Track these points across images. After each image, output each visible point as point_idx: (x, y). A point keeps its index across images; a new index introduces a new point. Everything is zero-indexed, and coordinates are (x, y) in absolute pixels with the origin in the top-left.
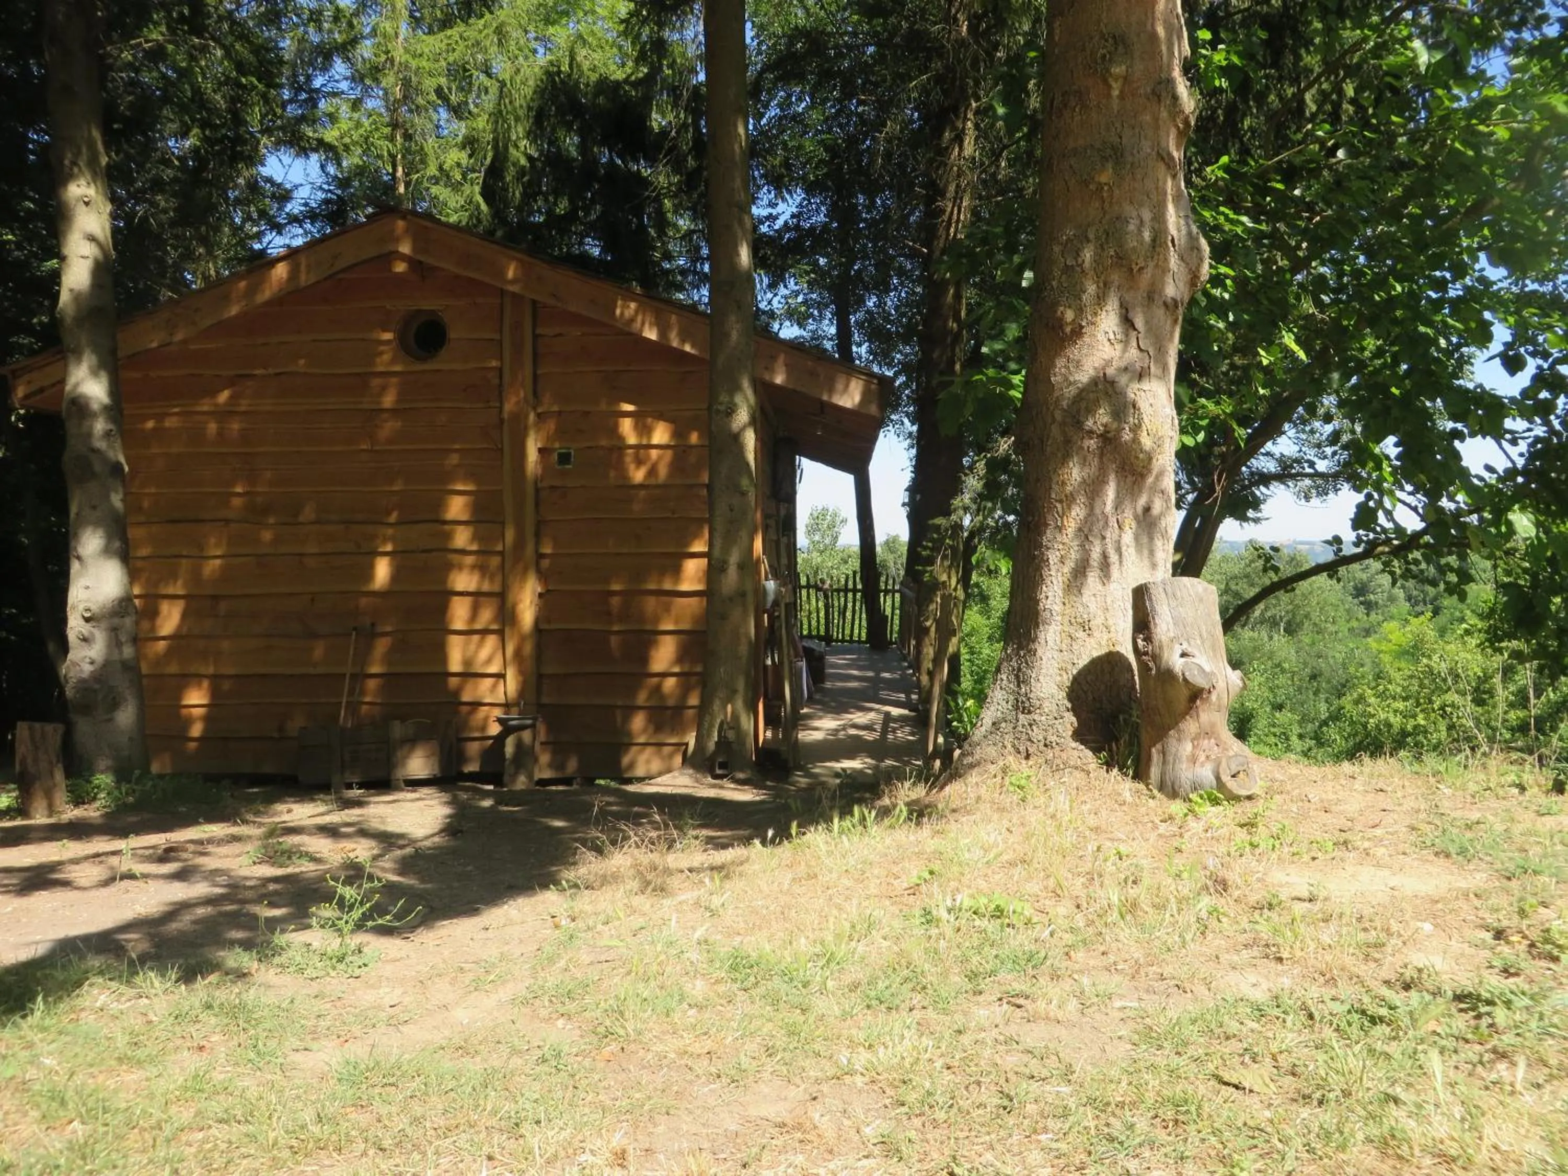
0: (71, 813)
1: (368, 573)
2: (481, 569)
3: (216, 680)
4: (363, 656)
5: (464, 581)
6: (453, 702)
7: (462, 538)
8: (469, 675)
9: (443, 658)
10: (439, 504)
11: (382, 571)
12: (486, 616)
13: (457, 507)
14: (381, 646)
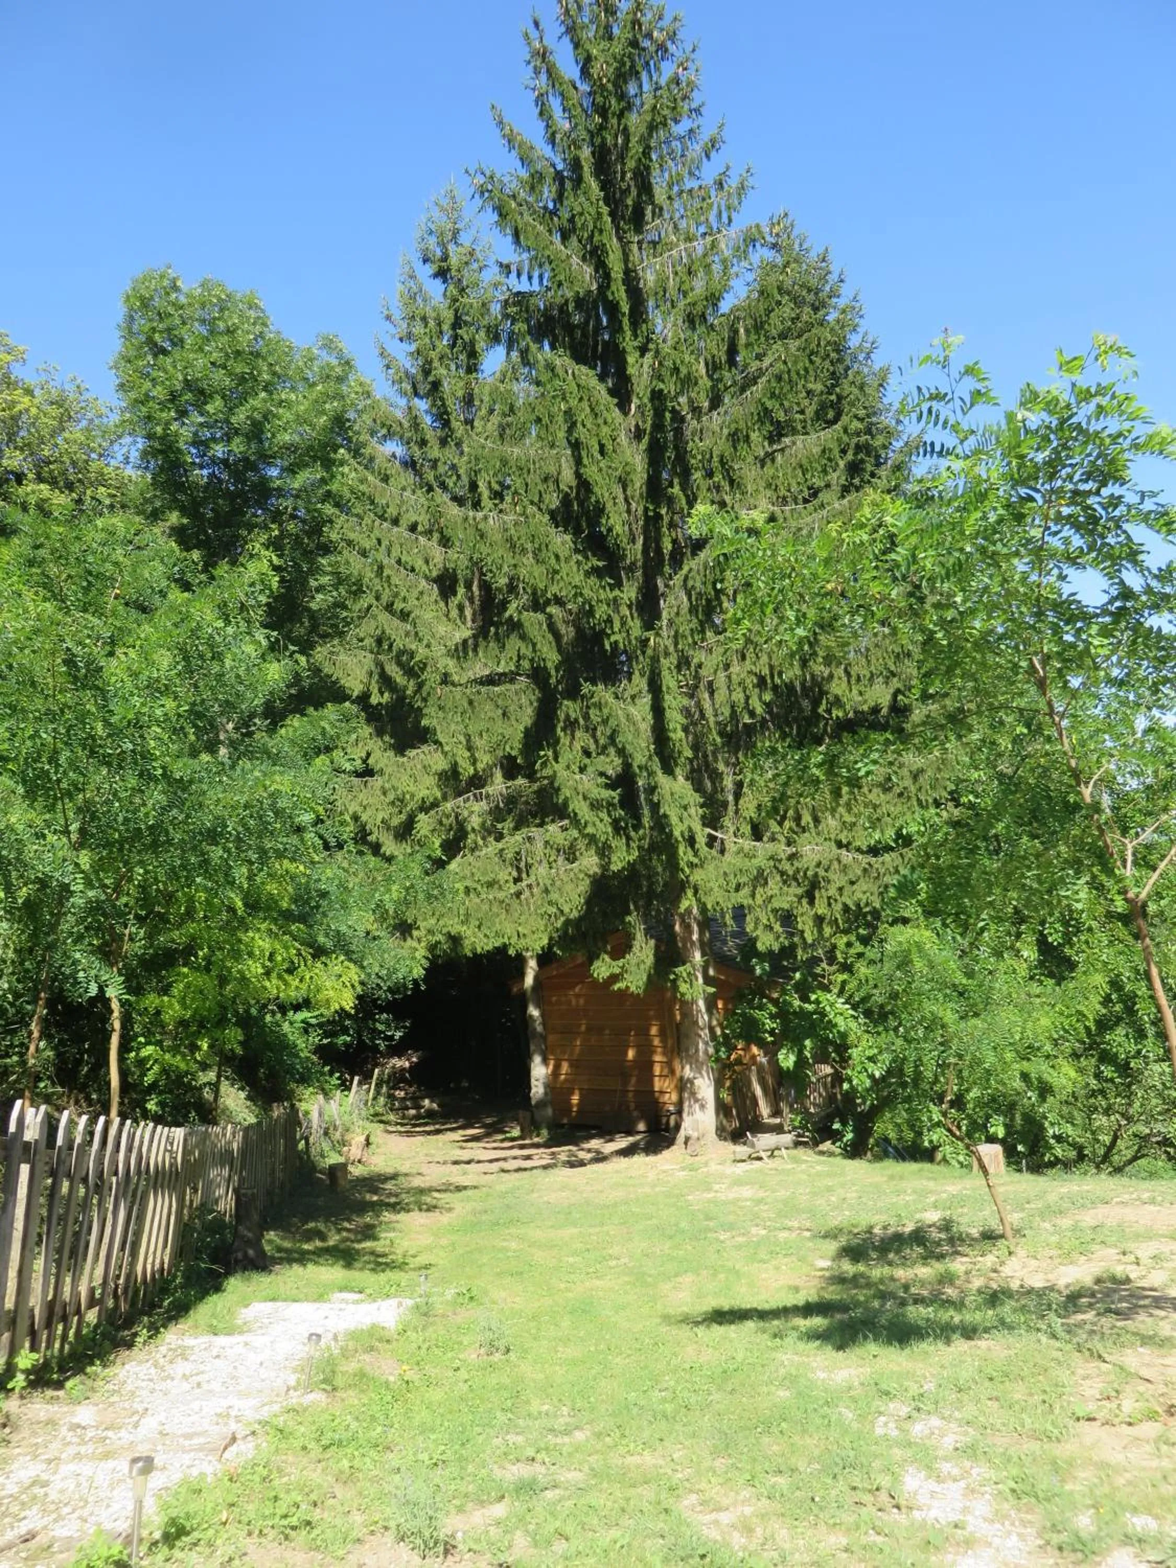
0: (536, 1140)
1: (626, 1054)
2: (664, 1054)
3: (581, 1090)
4: (626, 1083)
5: (658, 1058)
6: (656, 1102)
7: (656, 1042)
8: (662, 1092)
9: (652, 1085)
10: (648, 1030)
11: (631, 1054)
12: (666, 1072)
13: (654, 1031)
14: (633, 1080)
